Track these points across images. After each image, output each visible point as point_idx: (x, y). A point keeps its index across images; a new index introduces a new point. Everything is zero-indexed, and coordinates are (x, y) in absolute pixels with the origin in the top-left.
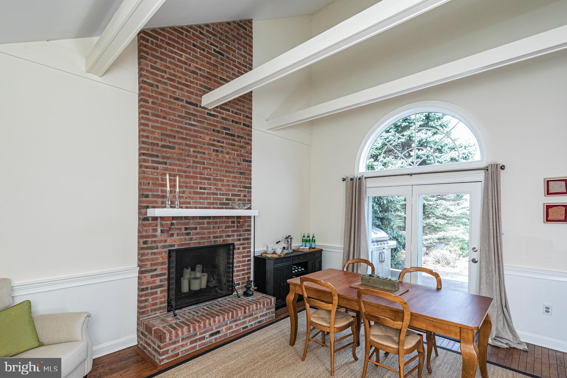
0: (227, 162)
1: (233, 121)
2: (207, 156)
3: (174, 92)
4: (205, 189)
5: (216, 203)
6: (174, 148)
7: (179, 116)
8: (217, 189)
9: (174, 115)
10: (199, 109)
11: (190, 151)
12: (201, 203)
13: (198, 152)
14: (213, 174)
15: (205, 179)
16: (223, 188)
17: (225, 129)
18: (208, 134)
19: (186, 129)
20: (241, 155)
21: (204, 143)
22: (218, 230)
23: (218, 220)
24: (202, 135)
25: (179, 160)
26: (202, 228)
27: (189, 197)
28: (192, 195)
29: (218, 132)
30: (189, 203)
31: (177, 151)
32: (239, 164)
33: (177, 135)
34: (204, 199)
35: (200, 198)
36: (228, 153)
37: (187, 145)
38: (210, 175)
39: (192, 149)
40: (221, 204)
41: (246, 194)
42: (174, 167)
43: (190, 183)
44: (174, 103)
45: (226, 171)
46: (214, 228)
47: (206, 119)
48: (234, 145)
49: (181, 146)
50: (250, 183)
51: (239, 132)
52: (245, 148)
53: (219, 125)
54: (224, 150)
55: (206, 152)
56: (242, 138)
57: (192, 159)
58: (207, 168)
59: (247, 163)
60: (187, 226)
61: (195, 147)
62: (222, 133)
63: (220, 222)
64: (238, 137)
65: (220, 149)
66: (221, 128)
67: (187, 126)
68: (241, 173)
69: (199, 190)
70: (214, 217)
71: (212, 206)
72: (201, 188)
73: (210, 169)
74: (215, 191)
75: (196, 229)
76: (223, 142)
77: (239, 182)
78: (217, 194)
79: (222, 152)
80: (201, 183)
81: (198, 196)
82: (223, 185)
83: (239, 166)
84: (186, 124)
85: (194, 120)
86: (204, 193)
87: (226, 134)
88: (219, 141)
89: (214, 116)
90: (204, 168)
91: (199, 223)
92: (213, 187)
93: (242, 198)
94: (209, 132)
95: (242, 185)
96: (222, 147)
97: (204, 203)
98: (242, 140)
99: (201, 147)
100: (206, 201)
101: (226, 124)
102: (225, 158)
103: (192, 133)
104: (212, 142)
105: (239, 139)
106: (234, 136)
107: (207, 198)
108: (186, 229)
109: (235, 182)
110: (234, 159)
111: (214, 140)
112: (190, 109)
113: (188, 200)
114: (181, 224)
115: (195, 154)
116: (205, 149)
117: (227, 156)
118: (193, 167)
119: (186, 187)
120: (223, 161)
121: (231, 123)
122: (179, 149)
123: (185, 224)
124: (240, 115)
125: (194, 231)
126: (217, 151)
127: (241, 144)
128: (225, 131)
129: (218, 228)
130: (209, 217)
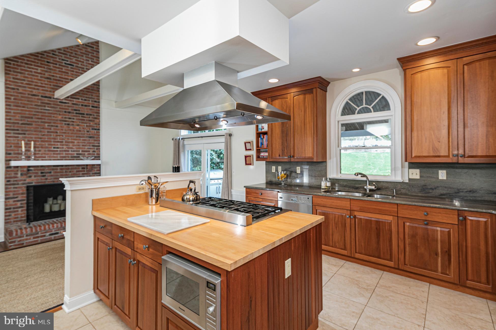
0: (77, 131)
1: (82, 105)
2: (59, 128)
3: (31, 91)
4: (58, 148)
5: (68, 157)
6: (31, 125)
7: (36, 105)
8: (68, 148)
9: (32, 105)
10: (52, 99)
11: (45, 126)
12: (54, 157)
13: (52, 126)
14: (65, 138)
15: (58, 142)
16: (74, 147)
17: (75, 110)
18: (60, 115)
19: (41, 112)
20: (90, 126)
21: (57, 120)
22: (70, 173)
23: (70, 167)
24: (55, 115)
25: (35, 131)
26: (56, 172)
27: (45, 154)
28: (47, 152)
29: (69, 112)
30: (45, 157)
31: (34, 126)
32: (88, 132)
33: (34, 117)
34: (57, 154)
35: (54, 154)
36: (78, 125)
37: (42, 122)
38: (63, 139)
39: (46, 125)
40: (72, 157)
41: (95, 150)
42: (32, 136)
43: (45, 145)
44: (31, 98)
45: (77, 137)
46: (66, 172)
47: (58, 105)
48: (84, 120)
49: (37, 123)
50: (99, 143)
51: (88, 112)
52: (94, 121)
53: (70, 108)
54: (75, 124)
55: (59, 125)
56: (91, 115)
57: (46, 130)
58: (60, 136)
59: (95, 131)
60: (43, 171)
61: (50, 123)
62: (73, 113)
63: (71, 169)
64: (87, 114)
65: (71, 123)
66: (72, 110)
67: (43, 111)
68: (90, 137)
69: (53, 149)
70: (66, 166)
71: (64, 159)
72: (54, 148)
73: (63, 136)
74: (67, 149)
75: (50, 172)
76: (74, 119)
77: (88, 143)
78: (68, 151)
79: (72, 125)
80: (54, 145)
81: (52, 153)
82: (74, 145)
83: (88, 133)
84: (41, 109)
85: (48, 107)
86: (57, 151)
87: (76, 113)
88: (70, 118)
89: (65, 103)
90: (57, 136)
91: (53, 169)
92: (65, 147)
93: (91, 152)
94: (61, 113)
95: (91, 145)
96: (73, 122)
97: (57, 157)
98: (91, 117)
99: (54, 123)
100: (59, 156)
101: (75, 107)
102: (75, 128)
103: (47, 115)
104: (64, 119)
105: (88, 116)
106: (84, 114)
107: (59, 154)
108: (42, 173)
109: (85, 143)
110: (83, 128)
111: (65, 118)
112: (45, 100)
113: (44, 155)
114: (38, 170)
115: (49, 127)
116: (58, 123)
117: (78, 127)
118: (47, 135)
119: (42, 147)
120: (74, 130)
121: (80, 106)
122: (36, 125)
123: (40, 170)
124: (89, 101)
125: (49, 174)
126: (68, 124)
127: (90, 119)
128: (75, 112)
129: (70, 172)
130: (62, 166)
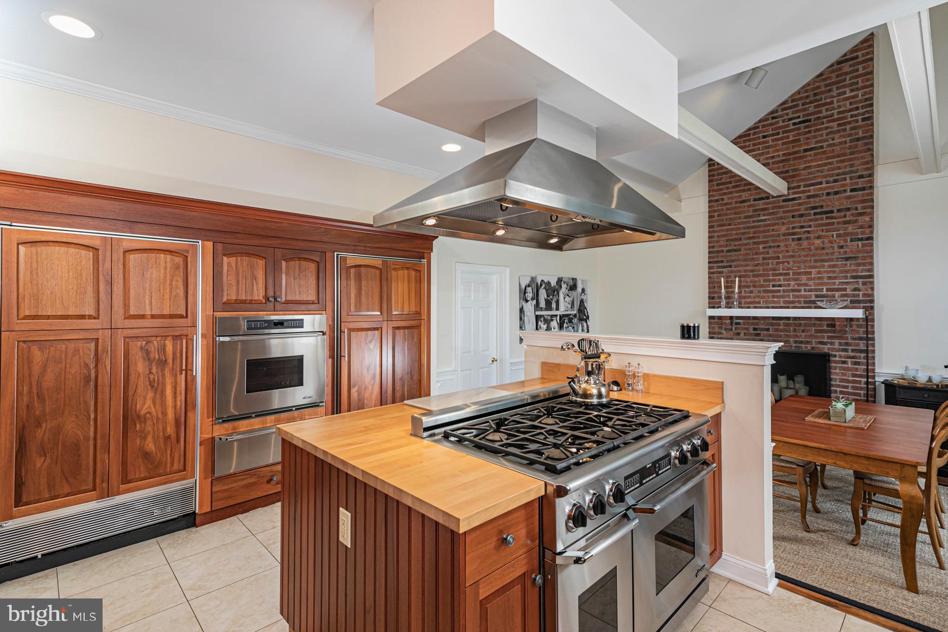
0: (817, 249)
1: (828, 194)
2: (782, 248)
3: (740, 196)
4: (780, 286)
5: (799, 302)
6: (739, 250)
7: (745, 217)
8: (798, 285)
9: (740, 218)
10: (771, 200)
11: (759, 248)
12: (774, 302)
13: (770, 247)
14: (793, 267)
15: (781, 274)
16: (811, 283)
17: (813, 208)
18: (783, 224)
19: (754, 227)
20: (846, 234)
21: (779, 235)
22: (803, 334)
23: (803, 322)
24: (775, 227)
25: (745, 260)
26: (777, 330)
27: (759, 297)
28: (762, 294)
29: (801, 216)
30: (759, 303)
31: (743, 252)
32: (842, 247)
33: (742, 237)
34: (779, 297)
35: (773, 297)
36: (819, 237)
37: (754, 243)
38: (789, 269)
39: (761, 246)
40: (805, 302)
41: (860, 286)
42: (740, 269)
43: (760, 281)
44: (740, 207)
45: (816, 261)
46: (795, 330)
47: (781, 207)
48: (833, 224)
49: (748, 247)
50: (871, 270)
51: (840, 204)
52: (856, 221)
53: (802, 207)
54: (812, 236)
55: (782, 244)
56: (848, 209)
57: (761, 256)
58: (783, 263)
59: (860, 243)
60: (756, 327)
61: (766, 242)
62: (810, 215)
63: (806, 325)
64: (839, 211)
65: (804, 236)
66: (807, 209)
67: (756, 224)
68: (847, 259)
69: (771, 288)
70: (795, 319)
71: (791, 305)
72: (774, 286)
73: (788, 263)
74: (796, 287)
75: (768, 330)
76: (810, 226)
77: (841, 272)
78: (799, 291)
79: (807, 238)
80: (774, 280)
81: (770, 295)
82: (809, 279)
83: (842, 250)
84: (754, 222)
85: (764, 215)
86: (779, 291)
87: (815, 214)
88: (802, 227)
89: (794, 199)
90: (778, 263)
91: (772, 324)
92: (792, 283)
93: (849, 292)
94: (785, 221)
95: (849, 275)
96: (808, 232)
97: (779, 302)
98: (848, 213)
99: (774, 241)
100: (782, 300)
101: (813, 202)
102: (813, 244)
103: (761, 229)
104: (791, 231)
105: (843, 214)
106: (832, 212)
107: (783, 297)
108: (755, 329)
109: (834, 272)
110: (831, 242)
111: (793, 228)
112: (759, 205)
113: (757, 300)
114: (749, 324)
115: (766, 250)
116: (779, 241)
117: (818, 242)
118: (763, 264)
119: (755, 286)
120: (810, 249)
121: (824, 197)
122: (746, 249)
123: (753, 324)
124: (845, 179)
125: (765, 332)
126: (799, 239)
127: (848, 219)
128: (812, 212)
129: (803, 331)
130: (788, 318)
